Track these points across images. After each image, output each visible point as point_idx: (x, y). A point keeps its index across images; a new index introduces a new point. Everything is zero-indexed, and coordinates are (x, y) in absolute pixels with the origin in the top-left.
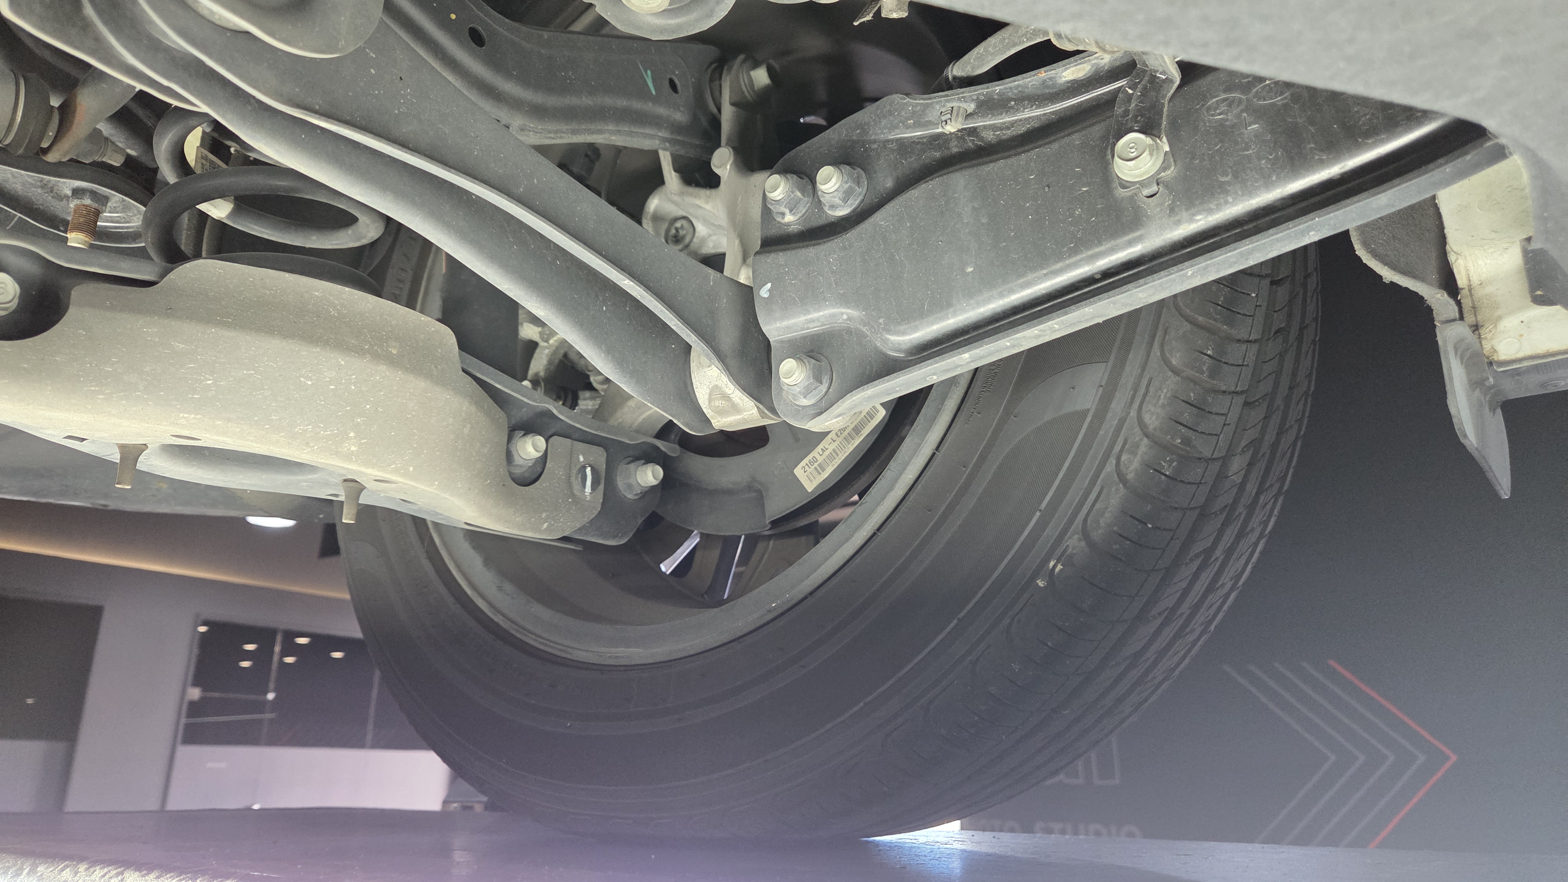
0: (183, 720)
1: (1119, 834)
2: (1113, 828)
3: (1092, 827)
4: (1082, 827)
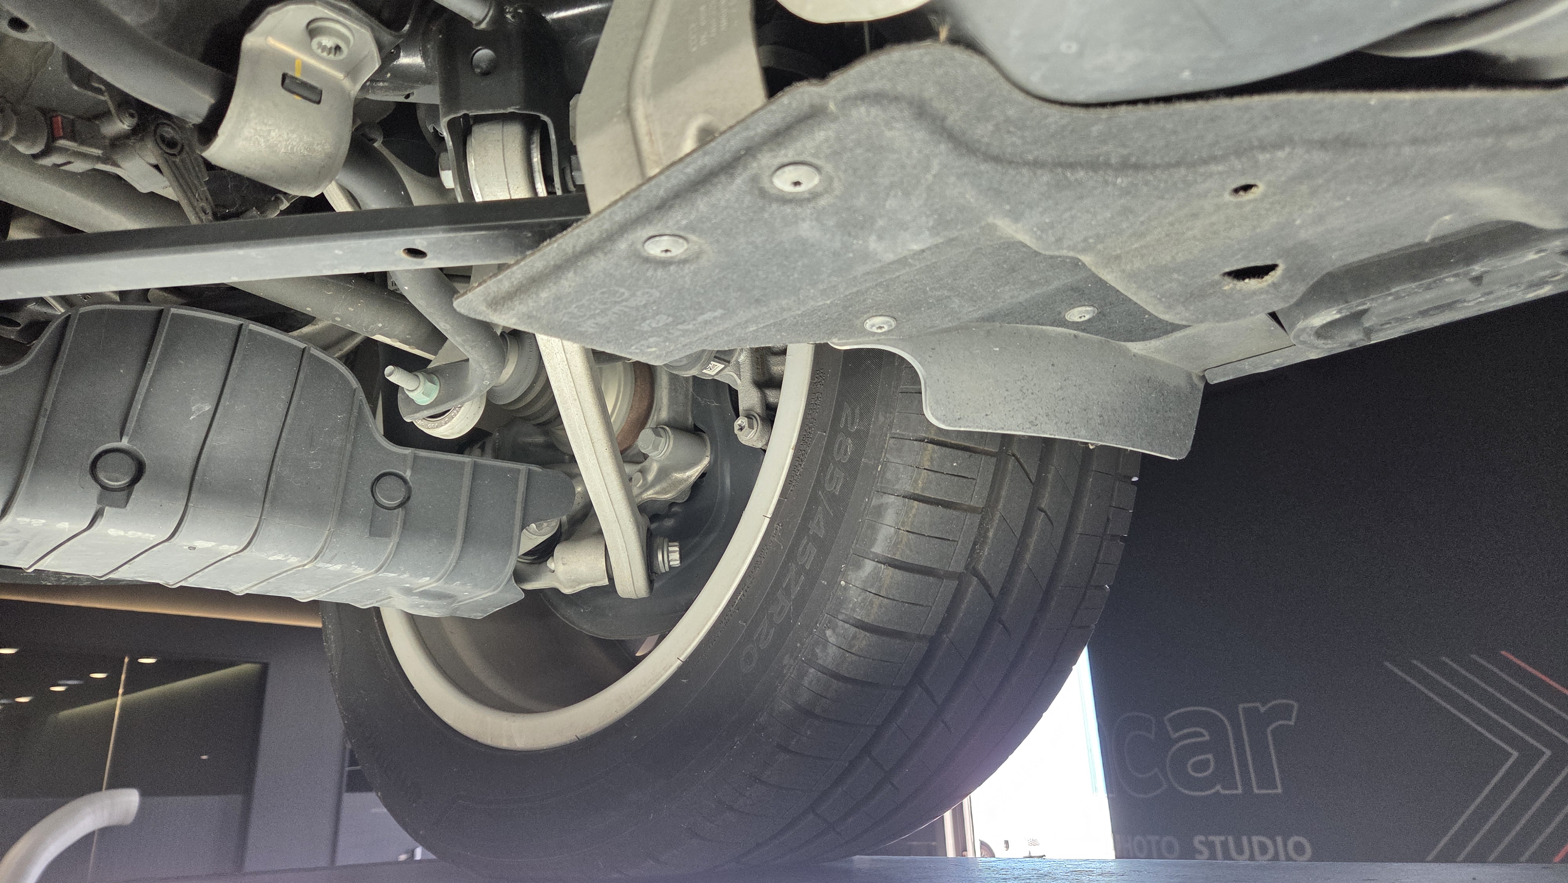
0: (347, 769)
1: (1285, 845)
2: (1279, 839)
3: (1255, 839)
4: (1245, 840)
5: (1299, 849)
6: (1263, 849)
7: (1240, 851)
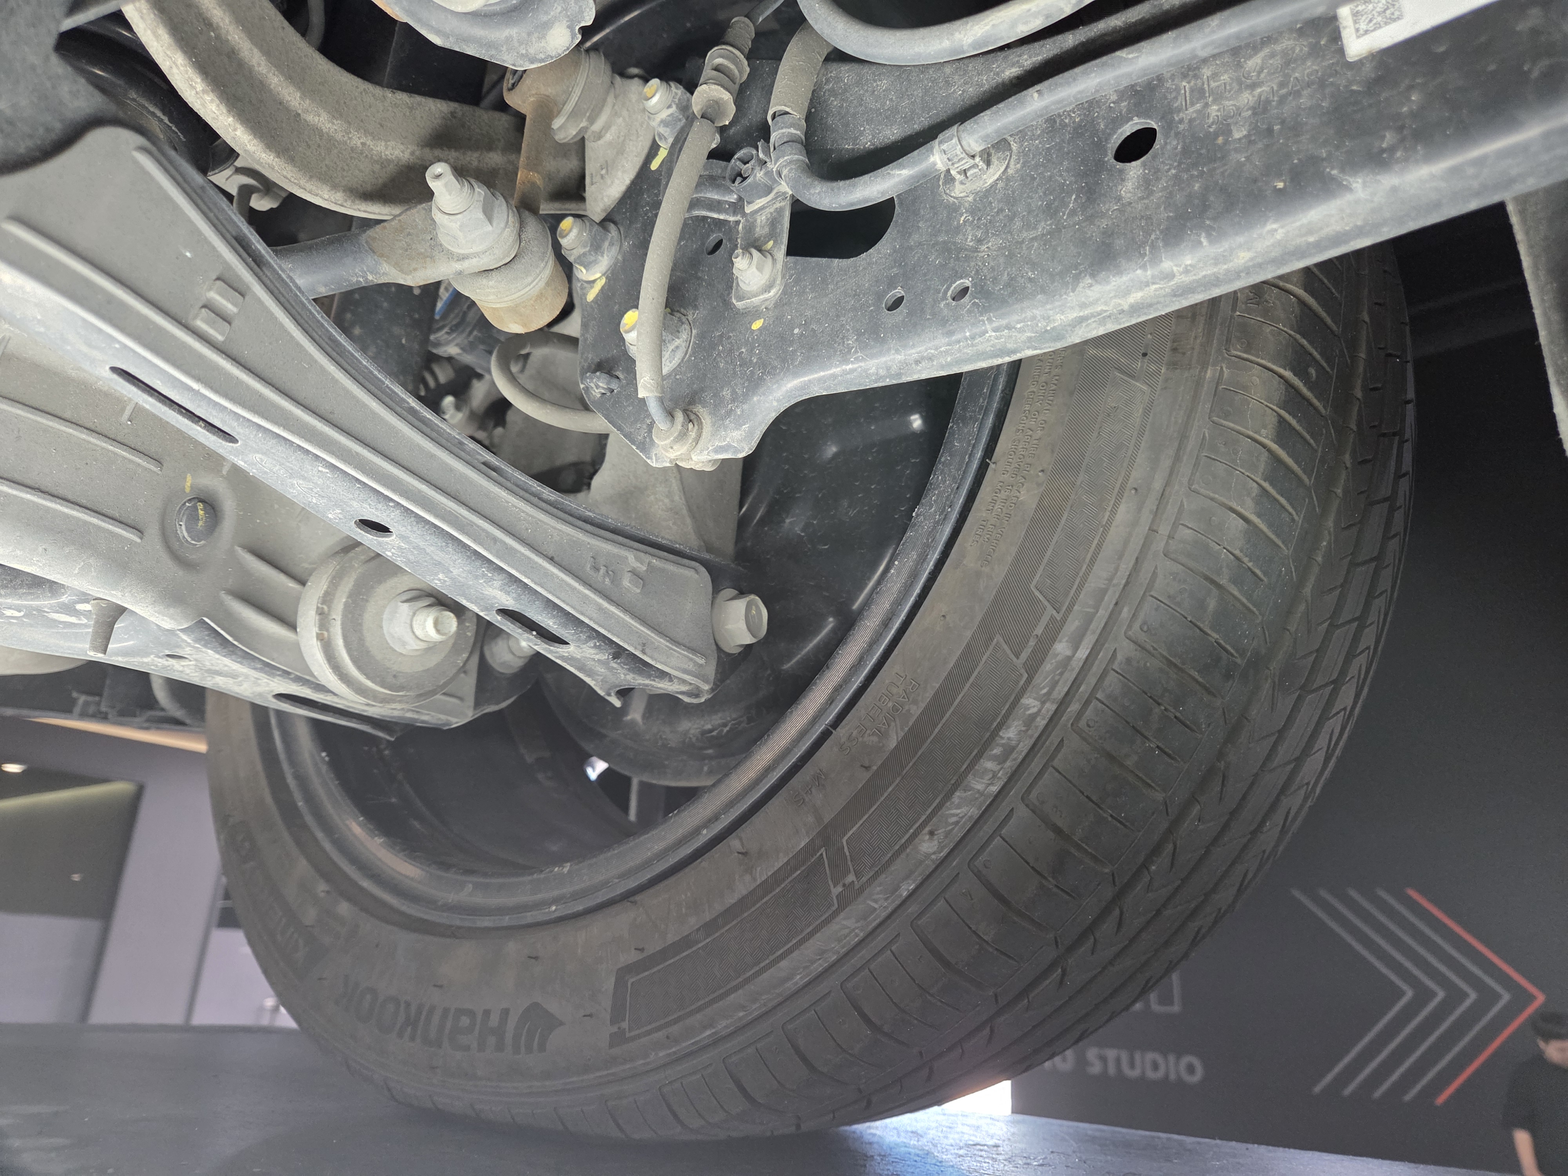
0: (219, 903)
1: (1177, 1064)
2: (1172, 1058)
3: (1150, 1056)
4: (1137, 1056)
5: (1191, 1069)
6: (1155, 1067)
7: (1132, 1065)
